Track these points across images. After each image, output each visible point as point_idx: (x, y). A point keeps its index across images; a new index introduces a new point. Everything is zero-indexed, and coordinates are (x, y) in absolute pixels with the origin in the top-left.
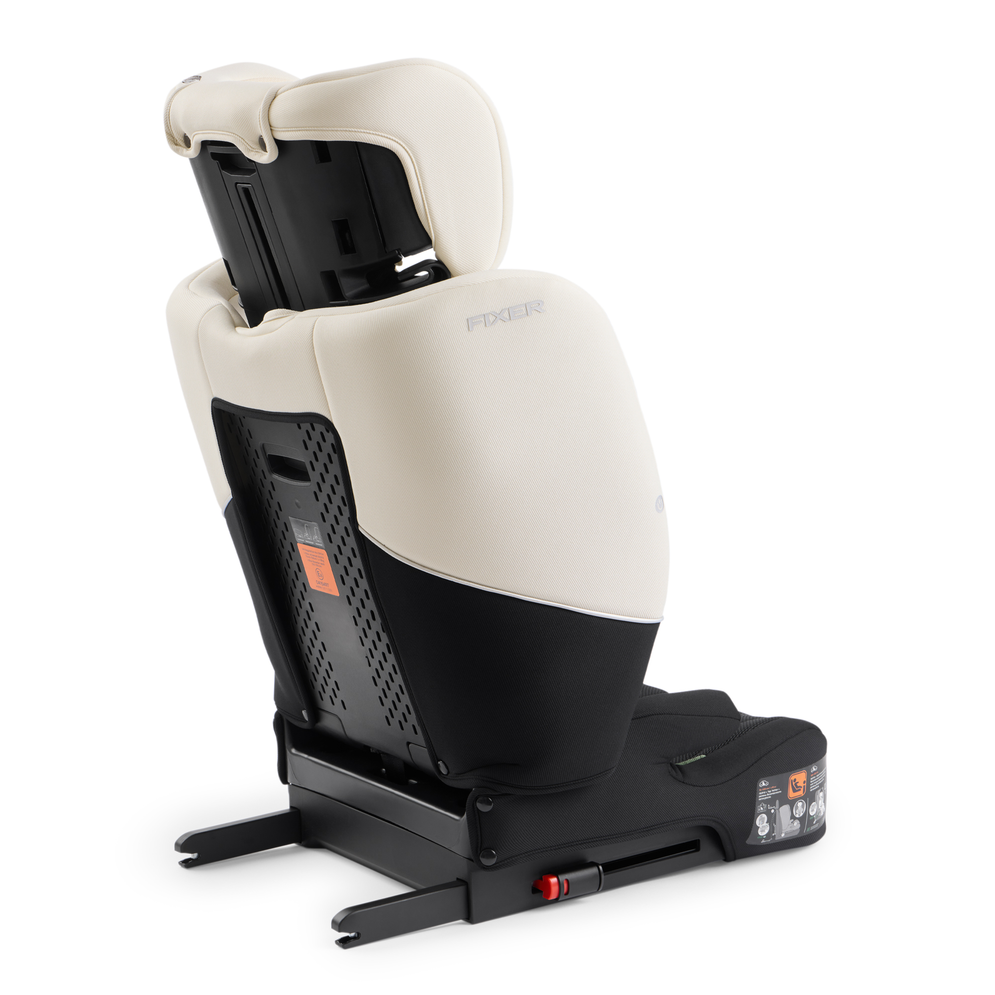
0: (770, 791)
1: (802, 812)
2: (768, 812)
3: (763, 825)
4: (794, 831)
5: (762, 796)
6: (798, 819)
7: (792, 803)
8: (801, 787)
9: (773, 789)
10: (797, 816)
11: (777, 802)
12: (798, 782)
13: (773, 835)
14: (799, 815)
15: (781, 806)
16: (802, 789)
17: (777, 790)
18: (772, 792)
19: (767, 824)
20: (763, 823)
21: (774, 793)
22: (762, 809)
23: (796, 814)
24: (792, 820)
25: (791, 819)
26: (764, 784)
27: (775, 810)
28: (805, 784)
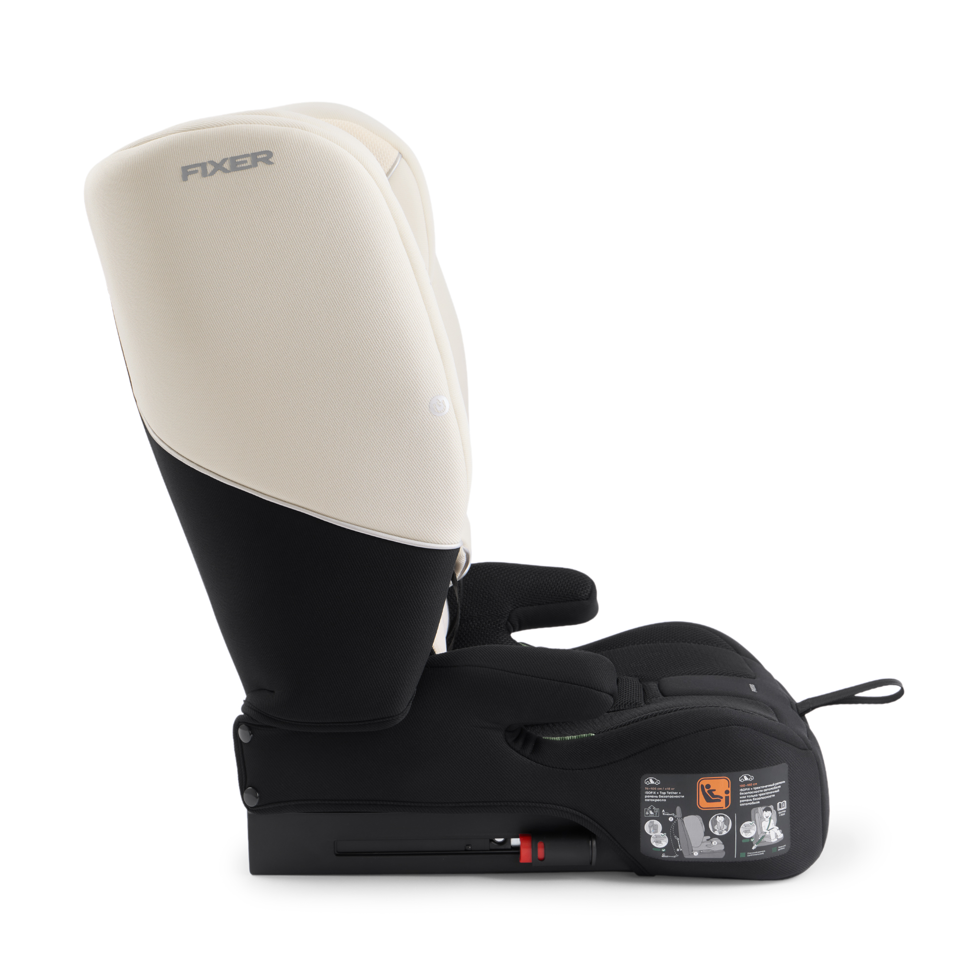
0: (664, 793)
1: (726, 830)
2: (663, 820)
3: (657, 834)
4: (713, 852)
5: (649, 796)
6: (720, 838)
7: (706, 816)
8: (722, 798)
9: (670, 791)
10: (717, 833)
11: (678, 809)
12: (715, 790)
13: (678, 850)
14: (721, 833)
15: (685, 814)
16: (723, 800)
17: (675, 793)
18: (667, 795)
19: (663, 834)
20: (657, 832)
21: (671, 797)
22: (651, 813)
23: (714, 830)
24: (709, 837)
25: (706, 834)
26: (652, 782)
27: (675, 819)
28: (729, 795)
